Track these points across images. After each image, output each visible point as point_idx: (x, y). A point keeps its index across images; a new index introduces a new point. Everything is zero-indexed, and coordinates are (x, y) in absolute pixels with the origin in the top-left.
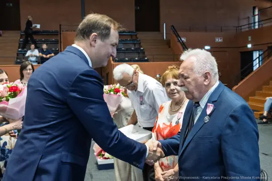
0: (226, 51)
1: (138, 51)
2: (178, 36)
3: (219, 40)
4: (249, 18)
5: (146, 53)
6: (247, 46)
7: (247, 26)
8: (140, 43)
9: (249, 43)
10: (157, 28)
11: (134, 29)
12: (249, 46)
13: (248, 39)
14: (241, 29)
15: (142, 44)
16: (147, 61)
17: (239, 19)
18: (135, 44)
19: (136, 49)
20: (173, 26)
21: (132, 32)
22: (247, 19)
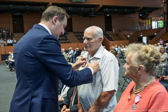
3: (132, 34)
4: (138, 26)
5: (112, 38)
10: (111, 30)
12: (141, 35)
15: (110, 36)
16: (114, 41)
20: (119, 30)
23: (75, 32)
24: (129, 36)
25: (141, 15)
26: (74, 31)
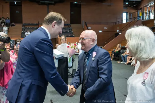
0: (108, 33)
1: (70, 33)
2: (87, 27)
3: (106, 28)
6: (117, 31)
7: (120, 22)
8: (72, 29)
9: (118, 30)
10: (80, 23)
11: (70, 23)
13: (117, 28)
14: (119, 23)
15: (73, 30)
17: (117, 19)
18: (70, 29)
19: (70, 32)
20: (85, 22)
21: (69, 24)
23: (26, 24)
24: (100, 31)
25: (127, 3)
26: (24, 22)
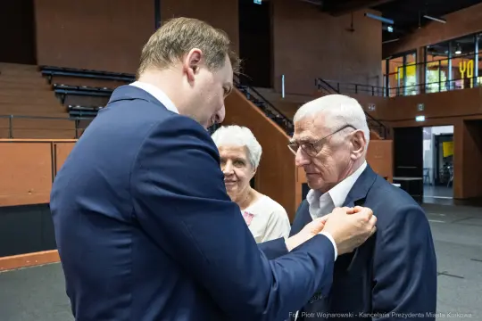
9: (420, 114)
17: (368, 79)
22: (376, 80)
